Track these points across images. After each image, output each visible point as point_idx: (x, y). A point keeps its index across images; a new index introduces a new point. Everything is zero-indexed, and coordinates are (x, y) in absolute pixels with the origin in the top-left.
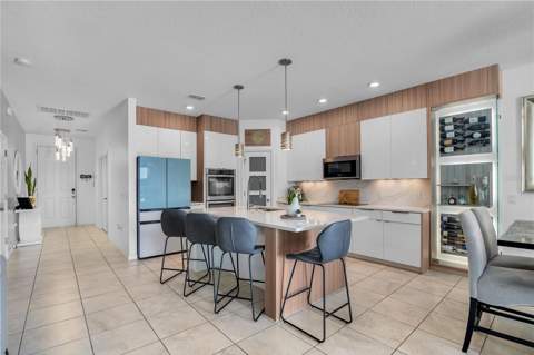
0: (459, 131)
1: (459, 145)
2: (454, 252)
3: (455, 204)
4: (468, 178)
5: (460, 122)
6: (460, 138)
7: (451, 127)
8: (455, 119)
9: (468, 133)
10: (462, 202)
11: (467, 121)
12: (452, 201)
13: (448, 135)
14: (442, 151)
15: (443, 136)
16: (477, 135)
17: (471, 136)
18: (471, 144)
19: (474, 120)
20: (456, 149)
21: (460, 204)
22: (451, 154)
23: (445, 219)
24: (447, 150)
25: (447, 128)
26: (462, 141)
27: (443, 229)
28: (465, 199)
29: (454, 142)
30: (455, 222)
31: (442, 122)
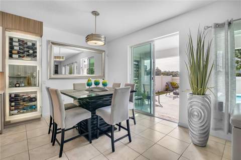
0: (22, 47)
1: (21, 55)
2: (19, 113)
3: (19, 86)
4: (25, 73)
5: (22, 42)
6: (21, 51)
7: (17, 44)
8: (19, 40)
9: (26, 49)
10: (23, 85)
11: (26, 43)
12: (17, 85)
13: (15, 48)
14: (11, 56)
15: (11, 48)
16: (31, 52)
17: (28, 51)
18: (28, 55)
19: (30, 44)
20: (19, 56)
21: (22, 86)
22: (16, 59)
23: (13, 96)
24: (14, 56)
25: (14, 44)
26: (23, 53)
27: (11, 101)
28: (24, 84)
29: (18, 53)
30: (19, 96)
31: (11, 39)
